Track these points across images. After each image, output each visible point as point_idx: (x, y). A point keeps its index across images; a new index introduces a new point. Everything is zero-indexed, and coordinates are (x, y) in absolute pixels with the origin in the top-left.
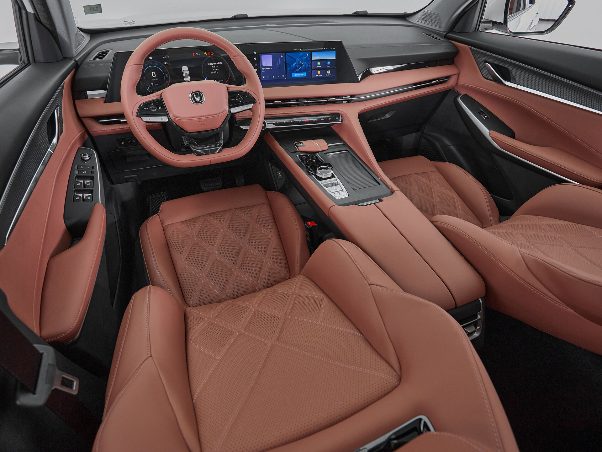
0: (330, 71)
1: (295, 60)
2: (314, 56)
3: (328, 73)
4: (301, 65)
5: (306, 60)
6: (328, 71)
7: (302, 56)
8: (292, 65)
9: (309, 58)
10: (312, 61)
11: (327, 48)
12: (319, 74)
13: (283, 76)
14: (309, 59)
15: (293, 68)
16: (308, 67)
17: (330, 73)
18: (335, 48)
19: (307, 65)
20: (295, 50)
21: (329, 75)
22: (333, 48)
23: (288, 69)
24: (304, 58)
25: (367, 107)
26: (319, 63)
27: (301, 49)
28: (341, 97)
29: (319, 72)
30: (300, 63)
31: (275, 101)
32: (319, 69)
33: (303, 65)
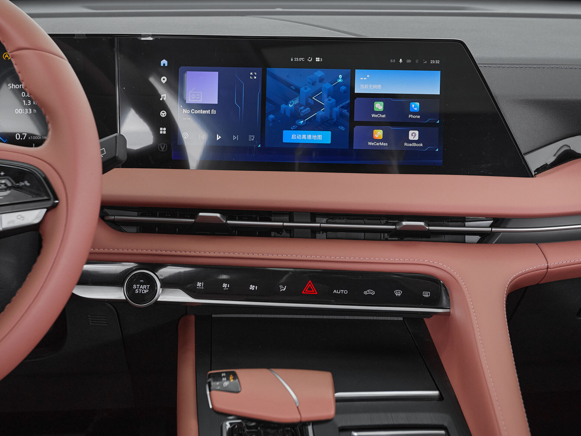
0: (417, 132)
1: (298, 90)
2: (364, 82)
3: (411, 138)
4: (317, 107)
5: (335, 93)
6: (411, 132)
7: (321, 80)
8: (283, 106)
9: (343, 88)
10: (354, 96)
11: (409, 61)
12: (378, 141)
13: (252, 138)
14: (345, 92)
15: (288, 114)
16: (341, 115)
17: (417, 138)
18: (438, 62)
19: (337, 109)
20: (296, 59)
21: (414, 145)
22: (433, 62)
23: (271, 116)
24: (327, 86)
25: (552, 264)
26: (379, 106)
27: (318, 59)
28: (461, 219)
29: (378, 134)
30: (310, 101)
31: (201, 214)
32: (378, 124)
33: (322, 106)
